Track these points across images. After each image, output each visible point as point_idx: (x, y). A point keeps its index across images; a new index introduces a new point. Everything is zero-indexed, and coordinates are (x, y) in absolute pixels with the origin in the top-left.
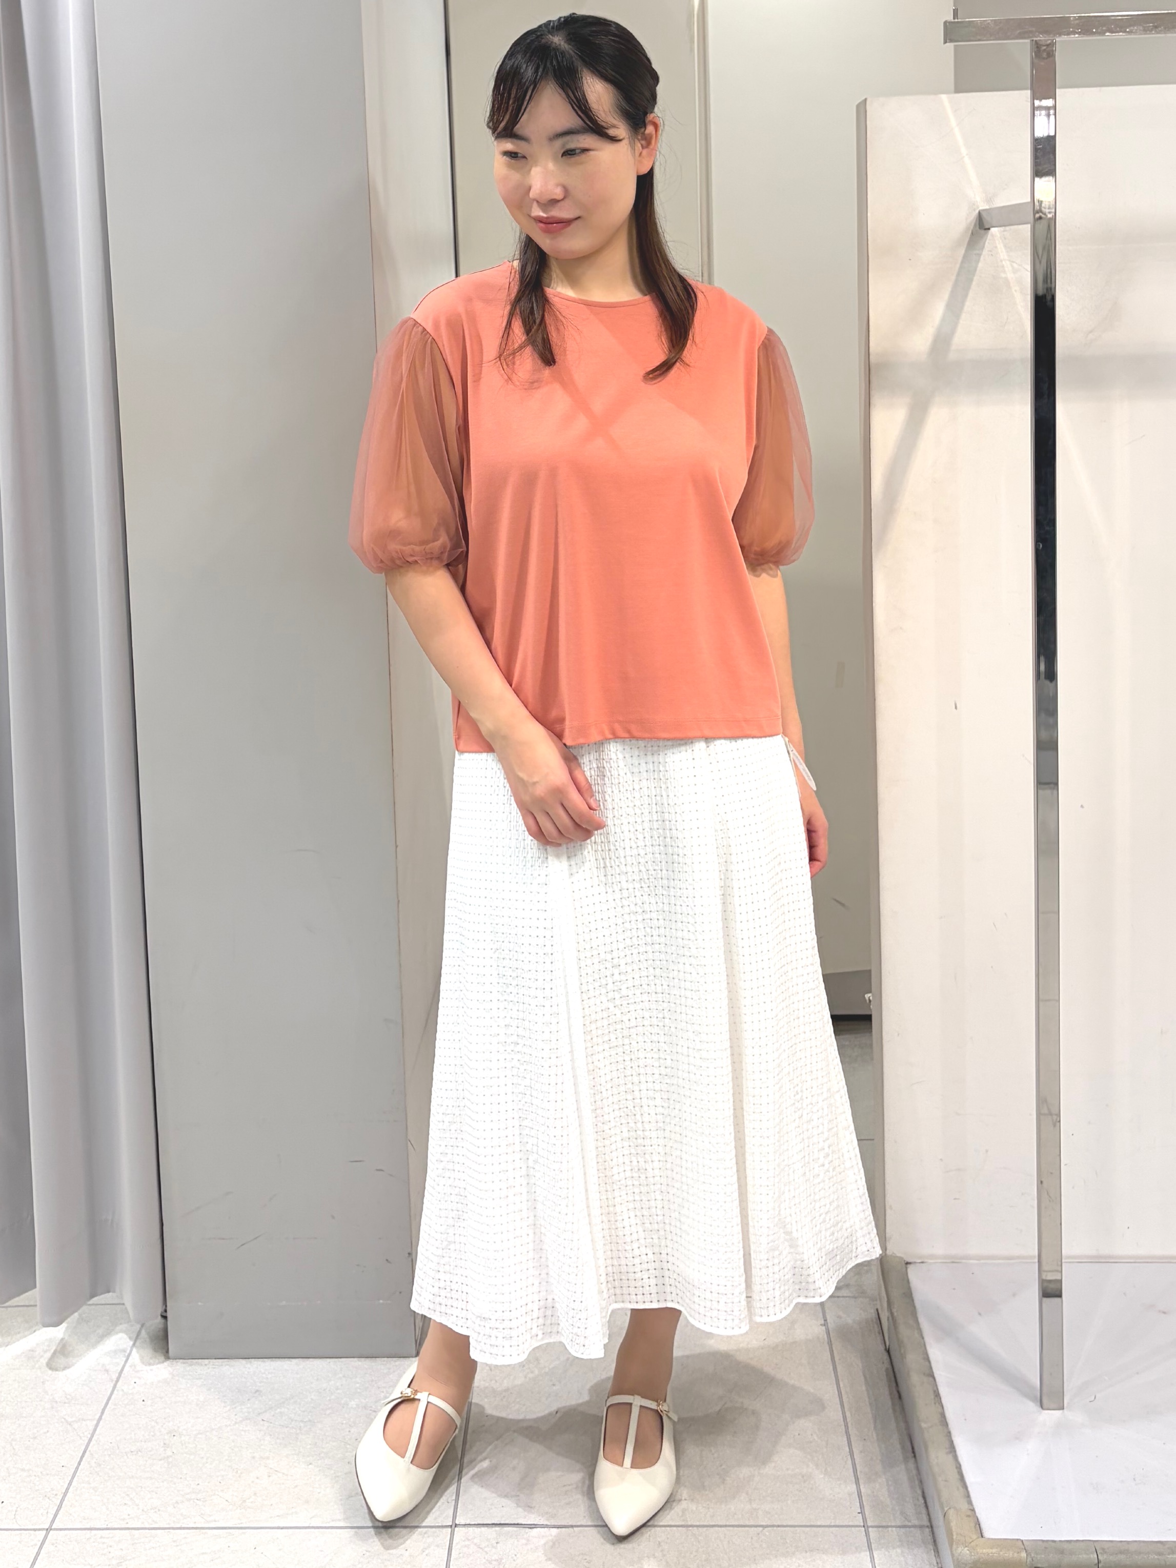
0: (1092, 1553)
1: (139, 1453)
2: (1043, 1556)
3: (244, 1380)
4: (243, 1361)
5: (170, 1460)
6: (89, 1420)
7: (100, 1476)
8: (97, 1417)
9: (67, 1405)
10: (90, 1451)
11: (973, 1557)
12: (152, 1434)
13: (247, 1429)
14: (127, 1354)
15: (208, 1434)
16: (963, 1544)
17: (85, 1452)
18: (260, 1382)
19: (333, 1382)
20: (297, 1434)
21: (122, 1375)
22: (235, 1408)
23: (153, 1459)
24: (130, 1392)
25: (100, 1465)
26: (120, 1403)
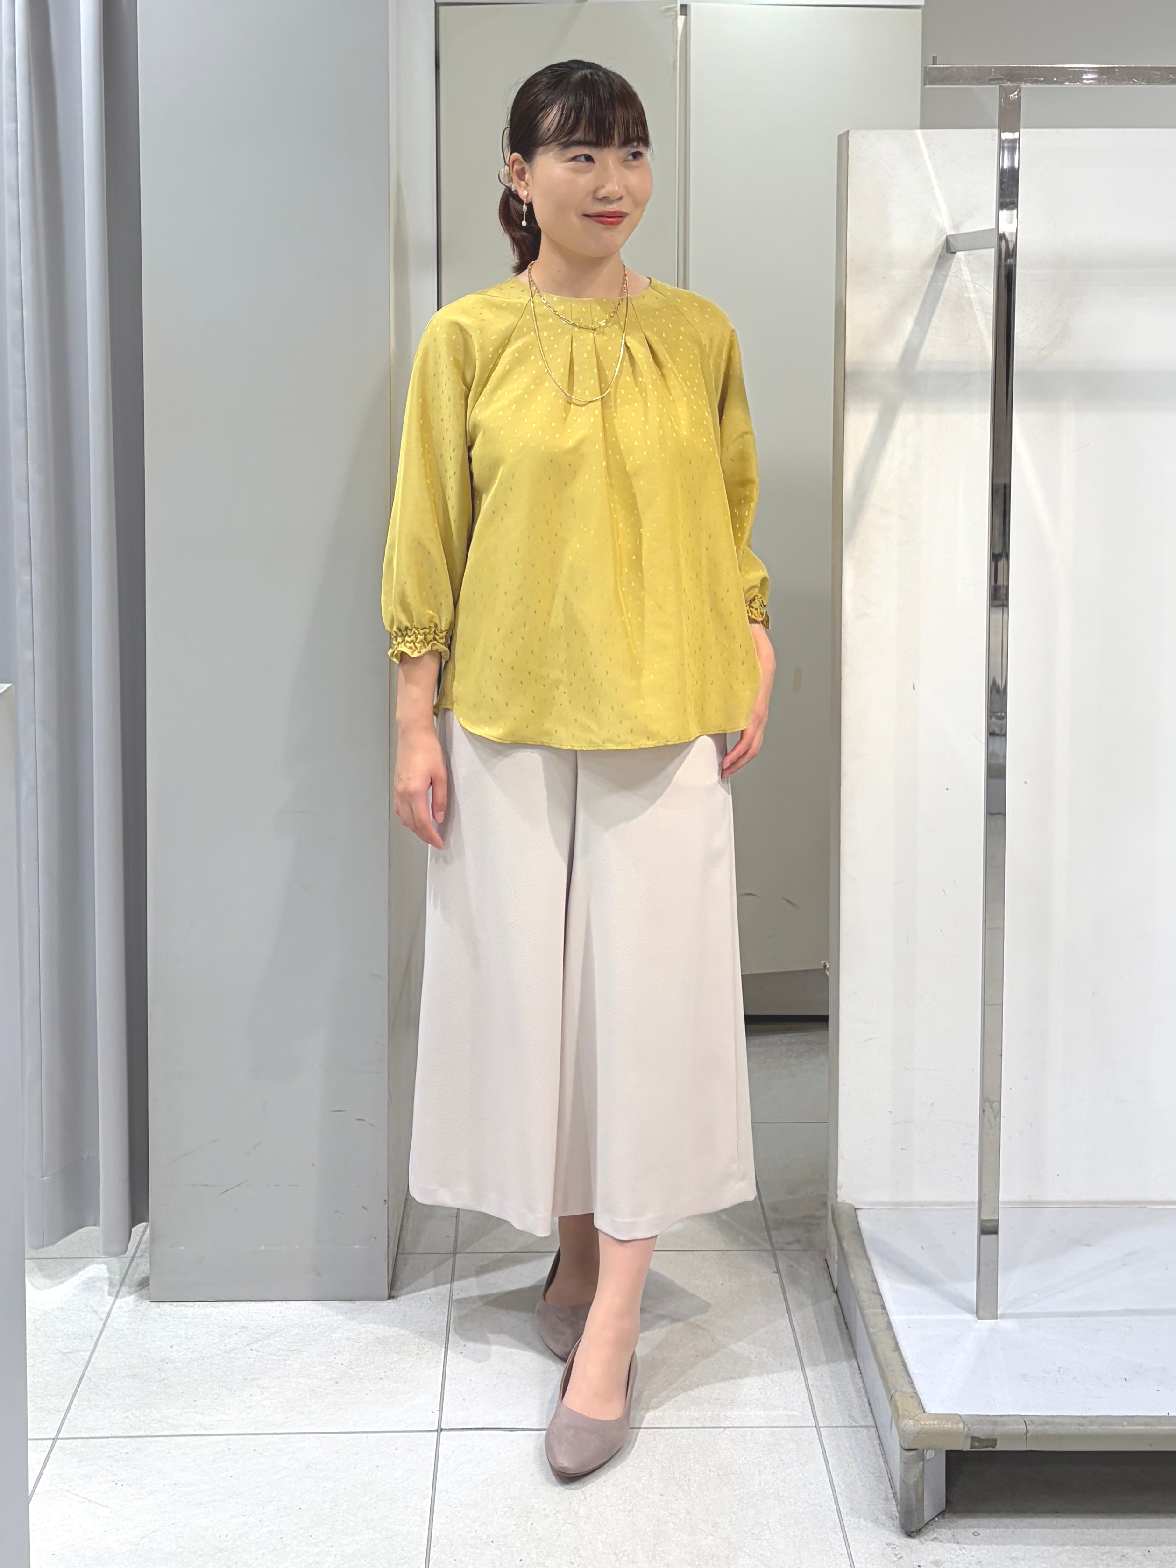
0: (1021, 1425)
1: (136, 1377)
2: (979, 1428)
5: (166, 1381)
6: (83, 1351)
7: (99, 1396)
8: (91, 1349)
10: (87, 1376)
11: (918, 1427)
12: (146, 1361)
13: (237, 1357)
15: (200, 1361)
16: (908, 1418)
17: (82, 1378)
18: (246, 1320)
19: (316, 1319)
20: (285, 1360)
22: (224, 1340)
23: (150, 1382)
25: (98, 1387)
26: (112, 1337)
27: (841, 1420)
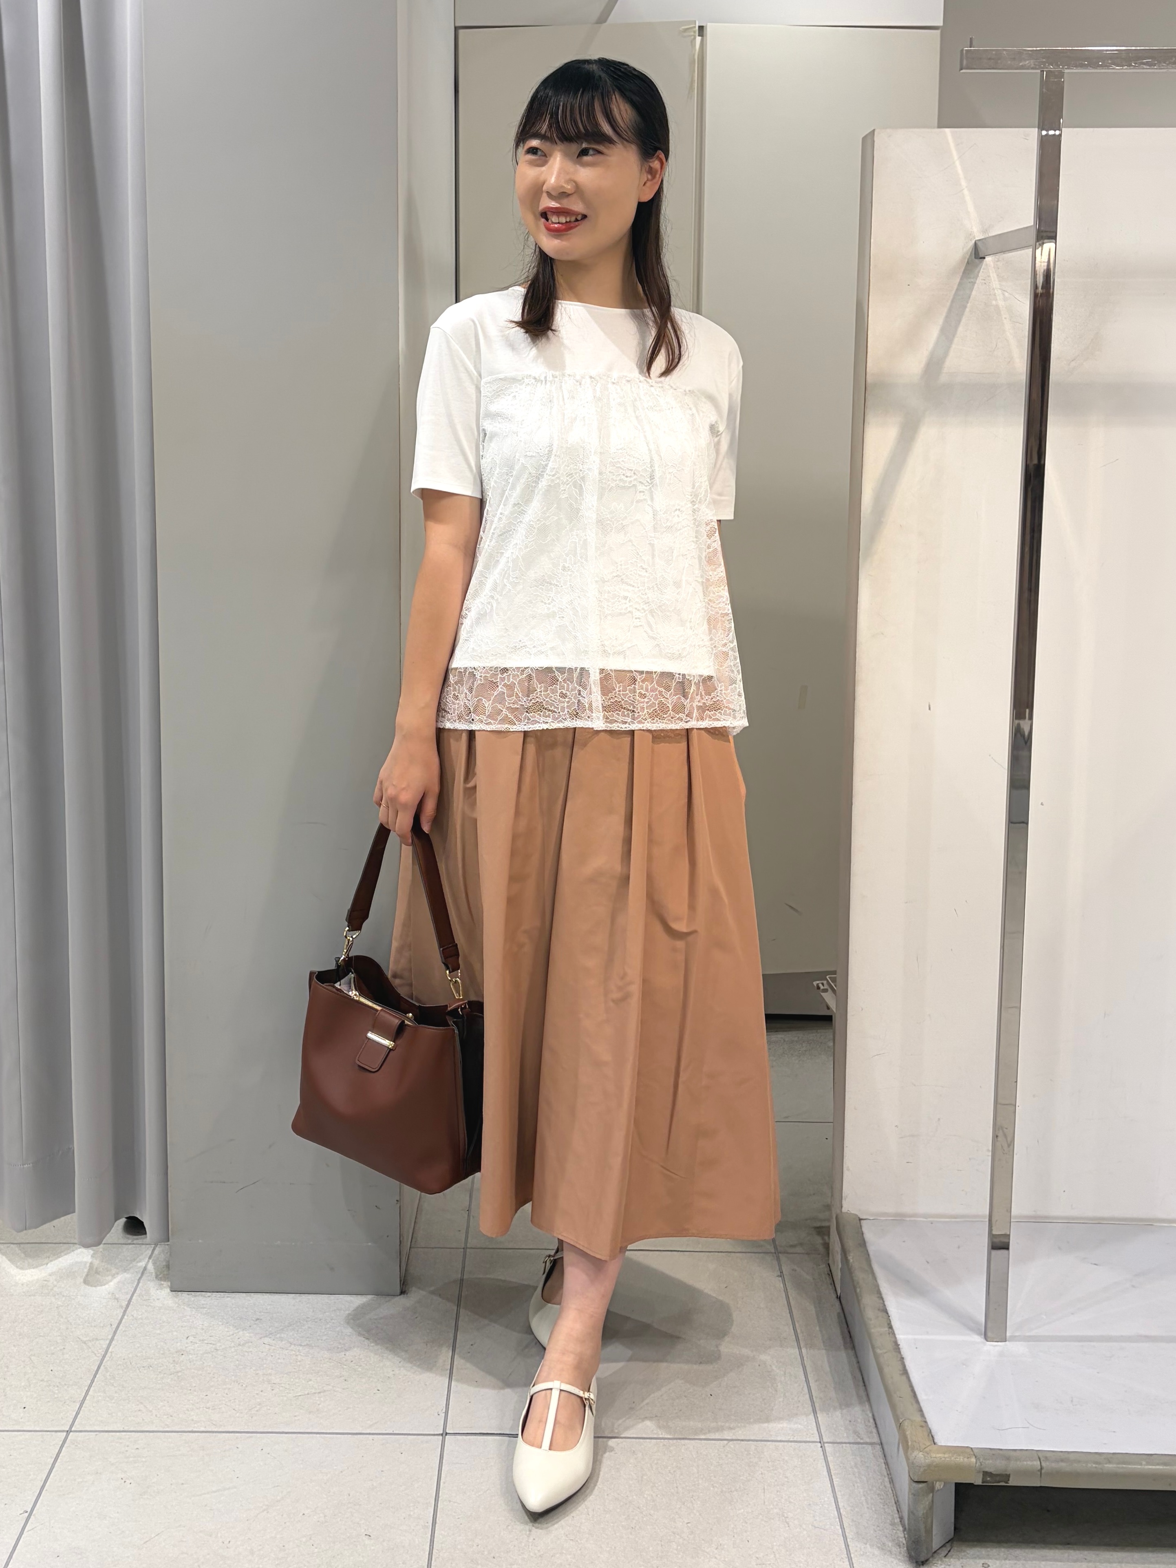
0: (1035, 1460)
1: (151, 1368)
2: (991, 1461)
3: (245, 1310)
4: (244, 1294)
5: (180, 1374)
6: (102, 1339)
7: (115, 1387)
8: (110, 1337)
9: (82, 1326)
10: (104, 1366)
11: (927, 1461)
12: (162, 1352)
13: (251, 1350)
14: (134, 1286)
15: (214, 1353)
16: (917, 1449)
17: (99, 1367)
18: (260, 1312)
19: (327, 1314)
20: (296, 1356)
21: (131, 1303)
22: (238, 1332)
23: (165, 1374)
24: (139, 1317)
25: (114, 1378)
26: (131, 1326)
27: (845, 1435)
